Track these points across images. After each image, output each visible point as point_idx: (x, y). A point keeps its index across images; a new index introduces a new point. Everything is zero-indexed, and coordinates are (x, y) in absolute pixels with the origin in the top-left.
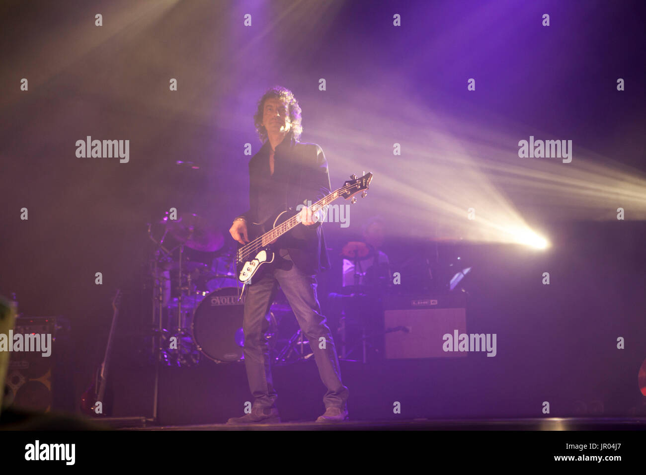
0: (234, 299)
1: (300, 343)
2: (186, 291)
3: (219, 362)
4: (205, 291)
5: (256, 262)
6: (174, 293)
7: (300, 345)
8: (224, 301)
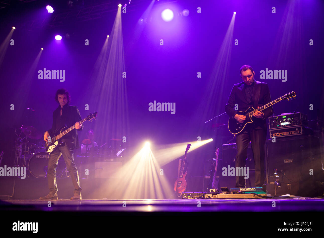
0: (44, 156)
1: (66, 172)
2: (27, 153)
3: (37, 177)
4: (34, 153)
5: (54, 146)
6: (23, 153)
7: (66, 173)
8: (40, 156)
